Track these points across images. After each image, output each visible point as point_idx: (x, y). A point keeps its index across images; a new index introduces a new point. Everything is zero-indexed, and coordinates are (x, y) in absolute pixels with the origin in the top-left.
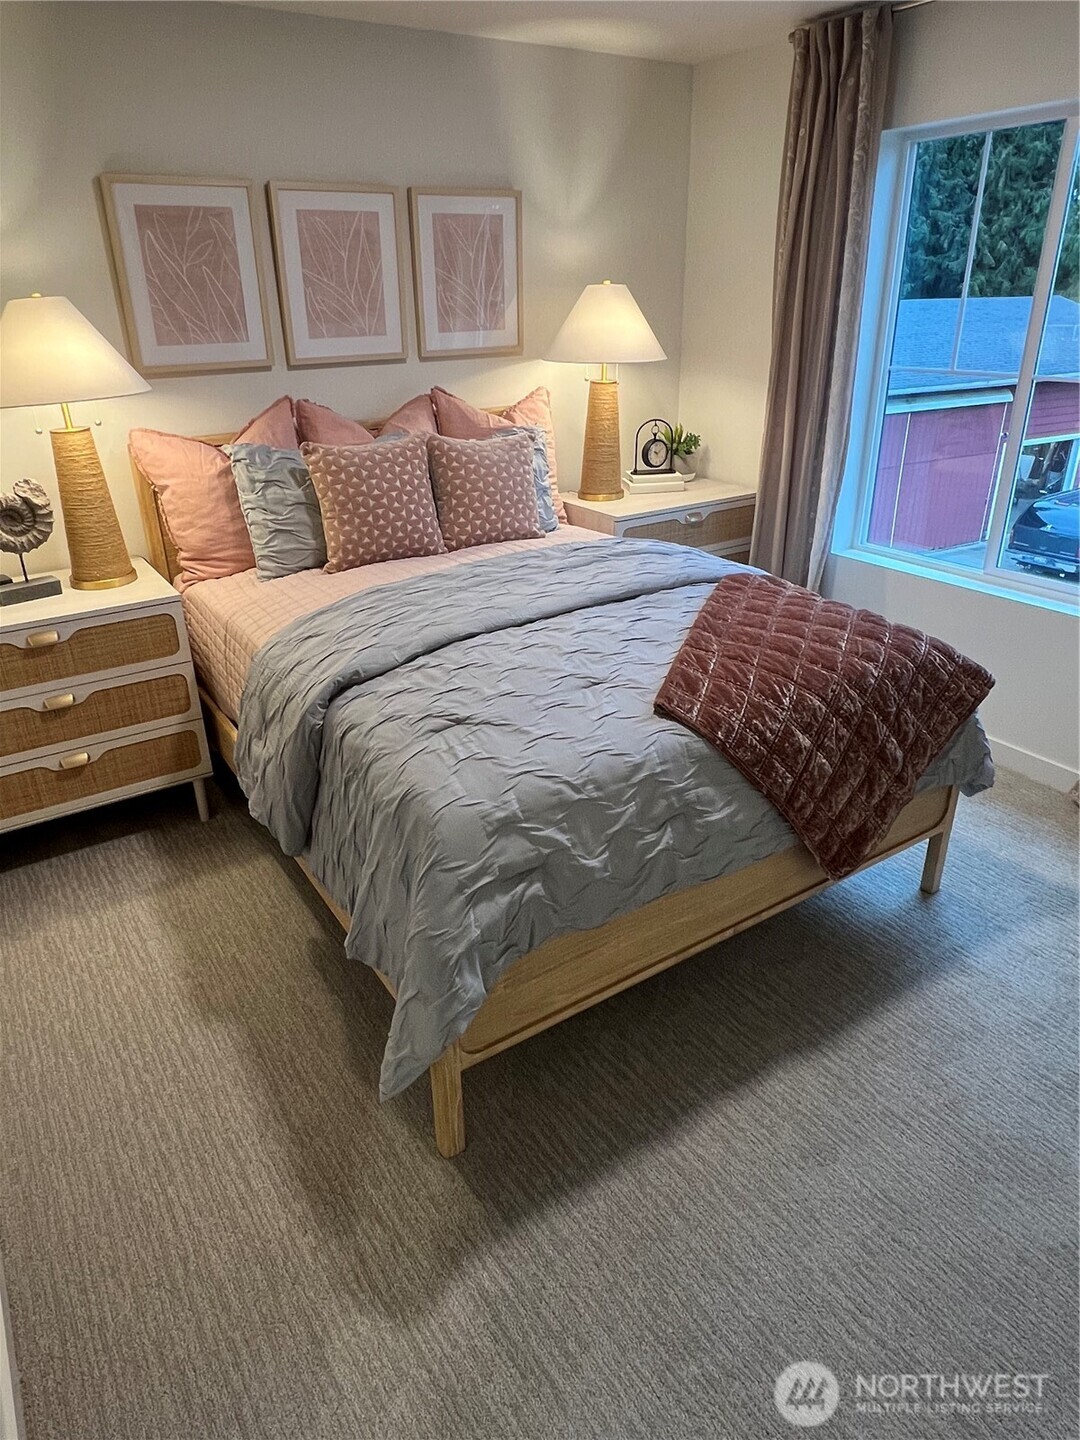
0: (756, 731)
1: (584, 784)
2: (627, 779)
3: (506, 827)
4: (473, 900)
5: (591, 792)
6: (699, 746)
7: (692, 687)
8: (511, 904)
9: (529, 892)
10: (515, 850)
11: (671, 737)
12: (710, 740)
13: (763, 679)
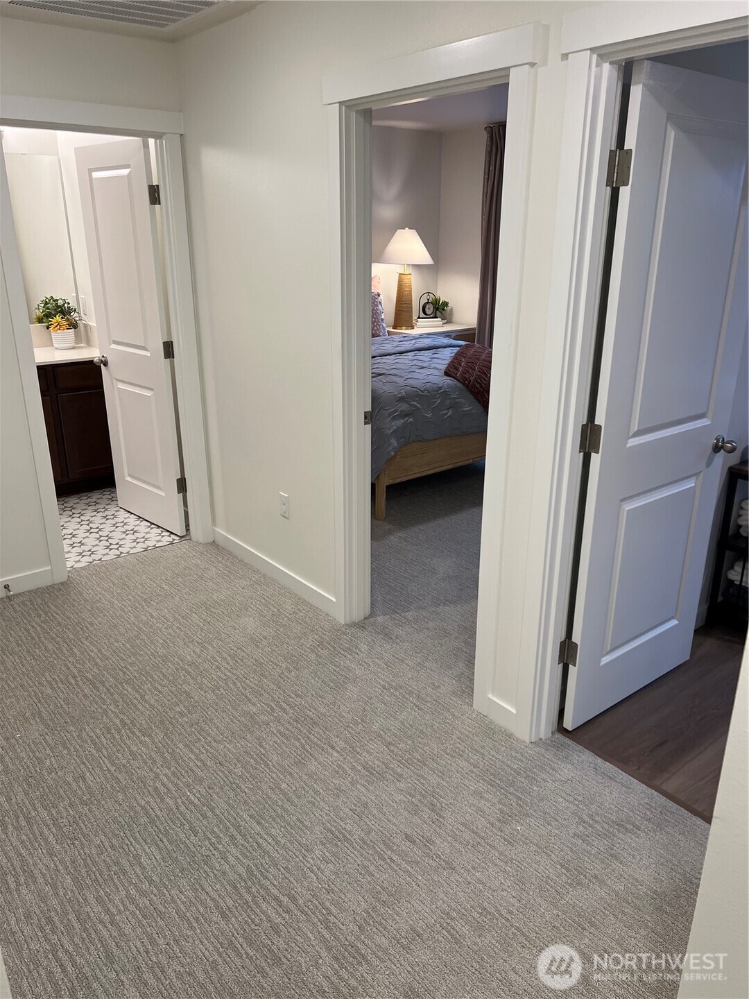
0: (479, 383)
1: (424, 391)
2: (437, 391)
3: (401, 399)
4: (394, 419)
5: (426, 392)
6: (459, 385)
7: (457, 369)
8: (404, 423)
9: (409, 421)
10: (404, 407)
11: (449, 381)
12: (464, 384)
13: (481, 369)
